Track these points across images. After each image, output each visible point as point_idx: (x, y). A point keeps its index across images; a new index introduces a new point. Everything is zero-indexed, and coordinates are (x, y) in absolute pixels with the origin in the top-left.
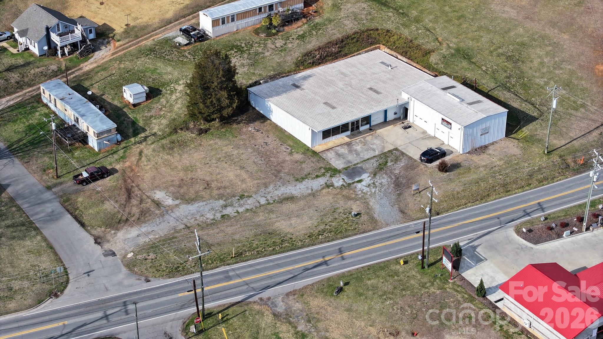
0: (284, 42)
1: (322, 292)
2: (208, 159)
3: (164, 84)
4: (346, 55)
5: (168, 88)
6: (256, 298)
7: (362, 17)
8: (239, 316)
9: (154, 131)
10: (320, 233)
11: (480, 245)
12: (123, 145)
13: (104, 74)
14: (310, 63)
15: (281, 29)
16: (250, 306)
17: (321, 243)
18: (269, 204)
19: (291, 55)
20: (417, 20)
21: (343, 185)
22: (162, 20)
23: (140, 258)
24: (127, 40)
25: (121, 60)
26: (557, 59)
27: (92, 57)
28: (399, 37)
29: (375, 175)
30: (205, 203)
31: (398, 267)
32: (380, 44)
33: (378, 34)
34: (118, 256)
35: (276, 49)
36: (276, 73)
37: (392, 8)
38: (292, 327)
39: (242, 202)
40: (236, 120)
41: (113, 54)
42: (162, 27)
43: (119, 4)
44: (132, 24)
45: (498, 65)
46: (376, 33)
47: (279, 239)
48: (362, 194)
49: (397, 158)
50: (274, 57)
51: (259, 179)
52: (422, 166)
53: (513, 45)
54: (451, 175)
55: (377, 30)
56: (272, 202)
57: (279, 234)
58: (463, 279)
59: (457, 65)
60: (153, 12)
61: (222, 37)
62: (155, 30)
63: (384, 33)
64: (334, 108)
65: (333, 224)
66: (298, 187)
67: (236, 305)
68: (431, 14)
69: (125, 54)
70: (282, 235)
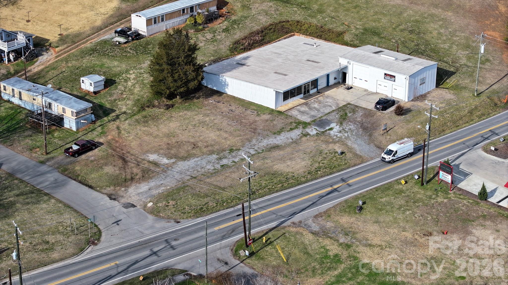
0: (213, 35)
1: (345, 211)
2: (184, 126)
3: (115, 76)
4: (269, 42)
5: (120, 78)
6: (288, 223)
7: (272, 13)
8: (280, 238)
9: (123, 110)
10: (317, 169)
11: (461, 163)
12: (98, 123)
13: (56, 72)
14: (242, 49)
15: (206, 26)
16: (287, 229)
17: (322, 177)
18: (259, 153)
19: (223, 44)
20: (320, 11)
21: (317, 133)
22: (93, 28)
23: (161, 206)
24: (66, 46)
25: (67, 60)
26: (450, 30)
27: (37, 61)
28: (309, 25)
29: (341, 124)
30: (200, 158)
31: (401, 186)
32: (294, 32)
33: (290, 25)
34: (138, 207)
35: (208, 40)
36: (216, 58)
37: (295, 4)
38: (335, 241)
39: (234, 154)
40: (195, 96)
41: (57, 57)
42: (95, 33)
43: (46, 20)
44: (65, 33)
45: (404, 38)
46: (288, 24)
47: (284, 178)
48: (338, 138)
49: (353, 110)
50: (208, 46)
51: (240, 136)
52: (379, 113)
53: (410, 23)
54: (408, 116)
55: (288, 21)
56: (261, 151)
57: (282, 174)
58: (460, 189)
59: (370, 40)
60: (81, 23)
61: (155, 35)
62: (89, 36)
63: (295, 23)
64: (285, 75)
65: (325, 162)
66: (278, 139)
67: (274, 230)
68: (330, 7)
69: (69, 56)
70: (284, 175)
